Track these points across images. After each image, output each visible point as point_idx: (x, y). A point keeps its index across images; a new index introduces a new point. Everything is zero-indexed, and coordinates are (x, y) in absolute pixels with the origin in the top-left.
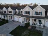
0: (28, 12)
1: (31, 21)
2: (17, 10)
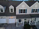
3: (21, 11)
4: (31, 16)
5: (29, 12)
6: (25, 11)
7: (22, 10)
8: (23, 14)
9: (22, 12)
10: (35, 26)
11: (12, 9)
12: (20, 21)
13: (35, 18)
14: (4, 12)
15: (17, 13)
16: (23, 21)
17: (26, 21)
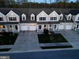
0: (44, 18)
5: (48, 20)
7: (42, 18)
8: (43, 21)
9: (41, 20)
10: (53, 32)
11: (33, 17)
12: (40, 27)
14: (25, 19)
15: (38, 20)
16: (43, 28)
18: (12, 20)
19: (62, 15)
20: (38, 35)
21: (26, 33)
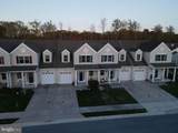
1: (98, 76)
2: (47, 53)
3: (83, 58)
4: (100, 66)
5: (97, 61)
6: (89, 58)
8: (86, 63)
9: (83, 61)
11: (66, 57)
12: (81, 77)
13: (110, 70)
14: (51, 61)
15: (76, 62)
16: (87, 77)
17: (94, 77)
18: (22, 62)
19: (123, 52)
20: (77, 91)
21: (50, 90)
